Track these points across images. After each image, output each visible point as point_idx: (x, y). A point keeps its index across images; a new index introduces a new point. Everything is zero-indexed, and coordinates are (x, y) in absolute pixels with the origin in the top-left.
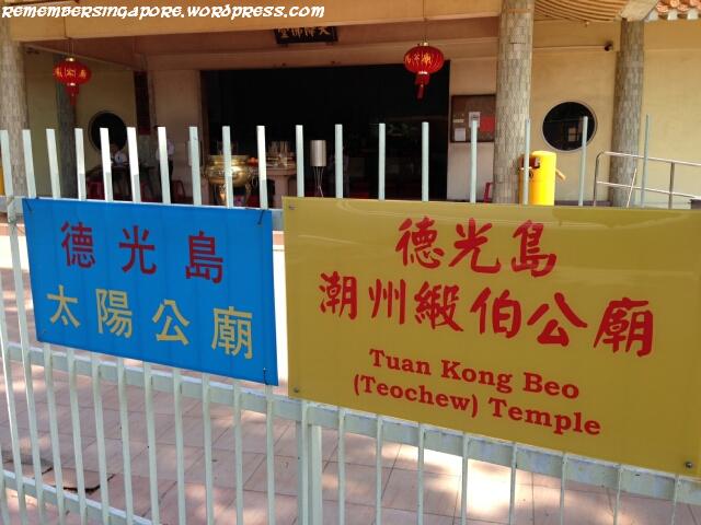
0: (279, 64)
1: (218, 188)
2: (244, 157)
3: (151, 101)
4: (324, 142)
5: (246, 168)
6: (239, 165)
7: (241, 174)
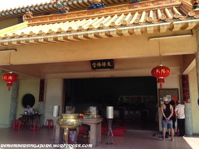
0: (92, 77)
1: (63, 129)
2: (77, 115)
3: (45, 90)
4: (113, 107)
5: (77, 120)
6: (75, 119)
7: (75, 123)
